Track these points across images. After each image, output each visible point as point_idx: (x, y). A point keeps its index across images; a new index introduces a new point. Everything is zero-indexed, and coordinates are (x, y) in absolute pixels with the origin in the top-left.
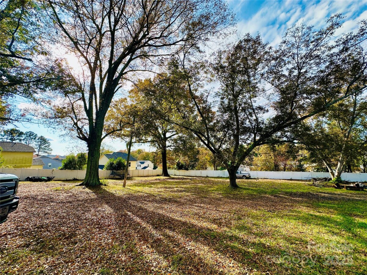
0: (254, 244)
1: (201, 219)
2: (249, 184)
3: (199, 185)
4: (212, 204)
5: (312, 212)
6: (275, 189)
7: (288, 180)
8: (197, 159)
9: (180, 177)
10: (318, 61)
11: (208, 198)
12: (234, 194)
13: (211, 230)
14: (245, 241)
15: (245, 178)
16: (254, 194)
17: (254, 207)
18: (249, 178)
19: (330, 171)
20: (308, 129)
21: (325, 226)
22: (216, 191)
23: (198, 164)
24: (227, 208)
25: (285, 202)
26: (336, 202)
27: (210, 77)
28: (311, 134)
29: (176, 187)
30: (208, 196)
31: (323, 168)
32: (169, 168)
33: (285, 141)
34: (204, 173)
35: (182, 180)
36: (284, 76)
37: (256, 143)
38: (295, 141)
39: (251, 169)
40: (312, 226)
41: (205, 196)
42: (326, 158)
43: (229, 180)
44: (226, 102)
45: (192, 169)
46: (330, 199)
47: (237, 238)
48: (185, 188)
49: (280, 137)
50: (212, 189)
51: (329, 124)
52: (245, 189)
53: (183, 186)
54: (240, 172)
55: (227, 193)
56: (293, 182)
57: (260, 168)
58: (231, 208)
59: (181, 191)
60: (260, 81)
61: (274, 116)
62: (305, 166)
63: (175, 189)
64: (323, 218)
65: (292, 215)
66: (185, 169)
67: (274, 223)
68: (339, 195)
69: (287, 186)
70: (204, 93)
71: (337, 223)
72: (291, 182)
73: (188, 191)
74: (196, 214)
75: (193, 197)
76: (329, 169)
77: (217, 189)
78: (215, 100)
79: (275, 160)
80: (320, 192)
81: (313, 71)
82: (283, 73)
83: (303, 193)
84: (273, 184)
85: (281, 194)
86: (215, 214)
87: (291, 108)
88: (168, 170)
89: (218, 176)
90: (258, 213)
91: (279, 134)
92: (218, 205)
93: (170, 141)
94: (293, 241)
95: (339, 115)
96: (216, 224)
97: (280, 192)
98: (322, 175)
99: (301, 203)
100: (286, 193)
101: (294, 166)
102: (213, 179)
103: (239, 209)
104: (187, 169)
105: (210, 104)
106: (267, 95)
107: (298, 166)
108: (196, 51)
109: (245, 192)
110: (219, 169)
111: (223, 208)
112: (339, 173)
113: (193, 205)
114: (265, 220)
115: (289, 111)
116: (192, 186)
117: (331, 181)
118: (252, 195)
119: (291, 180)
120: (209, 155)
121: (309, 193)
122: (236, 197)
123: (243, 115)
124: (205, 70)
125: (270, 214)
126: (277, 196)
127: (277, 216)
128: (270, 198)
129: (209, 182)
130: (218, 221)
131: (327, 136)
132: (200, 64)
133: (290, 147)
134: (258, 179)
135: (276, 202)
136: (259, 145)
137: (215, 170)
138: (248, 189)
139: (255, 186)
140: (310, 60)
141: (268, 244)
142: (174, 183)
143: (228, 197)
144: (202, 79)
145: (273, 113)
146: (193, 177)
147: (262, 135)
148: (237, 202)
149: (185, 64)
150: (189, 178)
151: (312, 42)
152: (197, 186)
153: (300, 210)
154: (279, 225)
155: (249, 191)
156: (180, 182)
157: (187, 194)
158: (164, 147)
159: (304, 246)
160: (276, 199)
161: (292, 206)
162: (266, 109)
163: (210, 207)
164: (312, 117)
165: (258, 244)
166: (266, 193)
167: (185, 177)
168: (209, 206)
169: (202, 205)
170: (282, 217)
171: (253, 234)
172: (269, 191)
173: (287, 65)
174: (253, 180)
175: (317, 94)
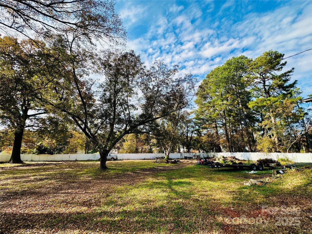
0: (119, 213)
1: (69, 205)
2: (116, 165)
3: (66, 170)
4: (81, 188)
5: (154, 181)
6: (134, 167)
7: (143, 159)
8: (67, 142)
9: (39, 162)
10: (167, 86)
11: (76, 182)
12: (103, 175)
13: (81, 213)
14: (112, 213)
15: (112, 159)
16: (120, 173)
17: (119, 183)
18: (116, 159)
19: (165, 153)
20: (158, 125)
21: (160, 188)
22: (85, 174)
23: (68, 148)
24: (96, 189)
25: (140, 176)
26: (166, 172)
27: (96, 68)
28: (158, 129)
29: (33, 176)
30: (76, 181)
31: (161, 151)
32: (24, 152)
33: (145, 132)
34: (73, 157)
35: (42, 167)
36: (150, 89)
37: (126, 132)
38: (150, 133)
39: (118, 153)
40: (154, 190)
41: (74, 181)
42: (164, 145)
43: (99, 162)
44: (107, 94)
45: (59, 153)
46: (163, 170)
47: (105, 213)
48: (48, 175)
49: (142, 129)
50: (82, 172)
51: (167, 124)
52: (113, 169)
53: (44, 173)
54: (110, 155)
55: (96, 175)
56: (145, 161)
57: (125, 151)
58: (100, 188)
59: (41, 180)
60: (135, 87)
61: (141, 114)
62: (153, 149)
63: (31, 177)
64: (159, 183)
65: (144, 185)
66: (48, 153)
67: (133, 193)
68: (167, 167)
69: (141, 164)
70: (89, 81)
71: (165, 185)
72: (144, 161)
73: (51, 178)
74: (63, 202)
75: (58, 184)
76: (164, 151)
77: (87, 172)
78: (99, 90)
79: (136, 145)
80: (159, 167)
81: (165, 91)
82: (150, 87)
83: (150, 168)
84: (133, 163)
85: (138, 170)
86: (84, 197)
87: (151, 111)
88: (21, 155)
89: (88, 159)
90: (122, 187)
91: (142, 126)
92: (88, 188)
93: (34, 120)
94: (144, 203)
95: (172, 120)
96: (87, 205)
97: (137, 169)
98: (161, 155)
99: (149, 175)
100: (141, 169)
101: (147, 149)
102: (82, 163)
103: (107, 188)
104: (52, 153)
105: (93, 93)
106: (138, 97)
107: (149, 149)
108: (87, 40)
109: (112, 172)
110: (90, 152)
111: (93, 190)
112: (169, 154)
113: (59, 193)
114: (127, 192)
115: (150, 112)
116: (57, 172)
117: (165, 159)
118: (118, 174)
119: (144, 159)
120: (82, 139)
121: (154, 168)
122: (105, 178)
123: (119, 108)
124: (93, 61)
125: (130, 187)
126: (135, 172)
127: (135, 187)
128: (131, 175)
129: (78, 166)
130: (88, 203)
131: (166, 131)
132: (89, 54)
133: (147, 136)
134: (123, 160)
135: (134, 177)
136: (128, 133)
137: (85, 153)
138: (115, 169)
139: (120, 166)
140: (164, 84)
141: (129, 210)
142: (30, 171)
143: (97, 179)
144: (88, 67)
145: (140, 111)
146: (59, 161)
147: (131, 127)
148: (105, 182)
149: (72, 46)
150: (53, 164)
151: (166, 74)
152: (64, 171)
153: (148, 180)
154: (136, 194)
155: (116, 171)
156: (39, 169)
157: (50, 182)
158: (22, 126)
159: (150, 203)
160: (135, 175)
161: (144, 178)
162: (137, 108)
163: (79, 191)
164: (160, 118)
165: (122, 212)
166: (128, 171)
167: (47, 163)
168: (77, 191)
169: (70, 191)
170: (138, 188)
171: (119, 205)
172: (131, 169)
173: (152, 82)
174: (119, 161)
175: (164, 105)
